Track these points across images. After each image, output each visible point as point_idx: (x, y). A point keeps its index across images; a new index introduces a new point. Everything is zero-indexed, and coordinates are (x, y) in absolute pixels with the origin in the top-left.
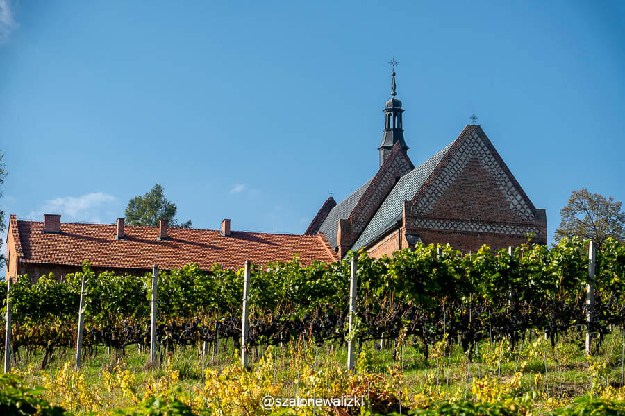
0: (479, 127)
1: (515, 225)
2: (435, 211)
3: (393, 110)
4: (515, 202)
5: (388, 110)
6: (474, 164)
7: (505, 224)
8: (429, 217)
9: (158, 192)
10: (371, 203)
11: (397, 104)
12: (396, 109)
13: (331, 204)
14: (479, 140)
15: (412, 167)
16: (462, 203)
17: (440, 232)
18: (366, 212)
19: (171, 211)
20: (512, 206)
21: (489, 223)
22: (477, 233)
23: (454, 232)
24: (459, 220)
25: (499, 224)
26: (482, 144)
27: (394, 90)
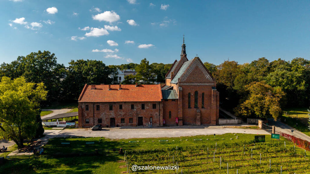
0: (198, 57)
1: (207, 83)
2: (186, 81)
3: (183, 46)
4: (208, 77)
5: (182, 47)
6: (197, 68)
7: (205, 82)
8: (184, 82)
9: (145, 59)
10: (178, 69)
11: (184, 45)
12: (184, 47)
13: (176, 61)
14: (198, 61)
15: (188, 60)
16: (193, 78)
17: (187, 86)
18: (177, 70)
19: (148, 62)
20: (207, 78)
21: (200, 83)
22: (197, 86)
23: (191, 86)
24: (192, 82)
25: (203, 83)
26: (199, 62)
27: (184, 41)
